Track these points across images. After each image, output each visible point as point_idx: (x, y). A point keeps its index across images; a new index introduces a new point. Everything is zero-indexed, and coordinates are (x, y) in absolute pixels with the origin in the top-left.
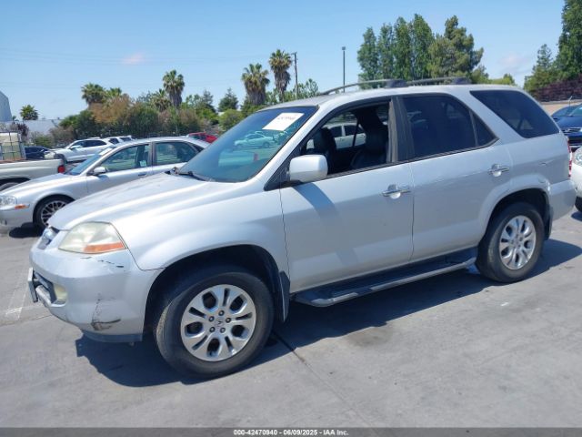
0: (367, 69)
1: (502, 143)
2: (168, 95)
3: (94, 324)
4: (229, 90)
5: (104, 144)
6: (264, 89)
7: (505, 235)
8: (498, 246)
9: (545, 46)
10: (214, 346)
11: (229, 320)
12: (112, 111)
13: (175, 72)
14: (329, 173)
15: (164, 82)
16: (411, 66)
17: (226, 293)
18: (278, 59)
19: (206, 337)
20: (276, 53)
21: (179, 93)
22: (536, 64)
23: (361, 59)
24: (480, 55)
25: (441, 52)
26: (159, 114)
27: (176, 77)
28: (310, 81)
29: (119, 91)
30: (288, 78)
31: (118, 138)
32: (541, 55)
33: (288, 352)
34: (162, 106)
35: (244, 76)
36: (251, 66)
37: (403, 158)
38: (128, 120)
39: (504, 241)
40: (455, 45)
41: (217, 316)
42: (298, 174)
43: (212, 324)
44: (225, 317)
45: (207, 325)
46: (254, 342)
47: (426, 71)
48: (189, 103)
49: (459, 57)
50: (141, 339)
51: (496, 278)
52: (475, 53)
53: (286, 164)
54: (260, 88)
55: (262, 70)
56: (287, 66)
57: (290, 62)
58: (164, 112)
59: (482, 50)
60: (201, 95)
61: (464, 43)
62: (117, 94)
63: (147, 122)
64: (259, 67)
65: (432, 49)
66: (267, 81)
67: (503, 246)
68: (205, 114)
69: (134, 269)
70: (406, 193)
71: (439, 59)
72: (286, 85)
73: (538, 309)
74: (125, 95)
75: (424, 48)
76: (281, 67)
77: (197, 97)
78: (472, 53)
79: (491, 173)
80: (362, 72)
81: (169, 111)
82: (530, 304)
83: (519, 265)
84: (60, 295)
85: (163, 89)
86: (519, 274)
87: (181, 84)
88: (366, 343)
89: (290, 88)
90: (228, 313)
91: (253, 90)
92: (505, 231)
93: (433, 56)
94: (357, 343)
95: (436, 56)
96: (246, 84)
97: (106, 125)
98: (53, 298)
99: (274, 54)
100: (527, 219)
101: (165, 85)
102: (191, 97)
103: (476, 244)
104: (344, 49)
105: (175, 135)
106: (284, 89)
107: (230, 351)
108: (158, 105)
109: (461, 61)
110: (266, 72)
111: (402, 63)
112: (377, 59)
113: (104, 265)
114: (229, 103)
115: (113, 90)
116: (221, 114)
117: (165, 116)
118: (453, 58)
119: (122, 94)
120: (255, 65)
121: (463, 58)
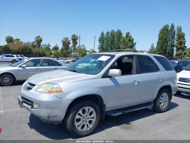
0: (101, 44)
1: (161, 71)
2: (36, 43)
3: (48, 117)
4: (57, 44)
5: (14, 57)
6: (68, 46)
7: (161, 98)
8: (159, 101)
9: (153, 44)
10: (83, 126)
11: (88, 118)
12: (16, 46)
13: (39, 36)
14: (121, 75)
15: (35, 39)
16: (114, 44)
17: (89, 109)
18: (74, 37)
19: (81, 124)
20: (74, 35)
21: (40, 43)
22: (150, 49)
23: (99, 41)
24: (135, 44)
25: (124, 41)
26: (33, 49)
27: (40, 38)
28: (83, 45)
29: (19, 40)
30: (77, 43)
31: (18, 55)
32: (152, 46)
33: (103, 130)
34: (34, 46)
35: (62, 40)
36: (65, 38)
37: (138, 73)
38: (22, 50)
39: (161, 100)
40: (128, 40)
41: (85, 117)
42: (112, 74)
43: (84, 119)
44: (87, 117)
45: (82, 119)
46: (94, 126)
47: (119, 47)
48: (43, 47)
49: (129, 44)
50: (61, 123)
51: (158, 111)
52: (134, 43)
53: (108, 71)
54: (67, 45)
55: (69, 40)
56: (76, 40)
57: (78, 38)
58: (34, 49)
59: (136, 43)
60: (47, 45)
61: (131, 40)
62: (18, 41)
63: (28, 51)
64: (68, 38)
65: (121, 40)
66: (70, 43)
67: (160, 101)
68: (48, 51)
69: (64, 99)
70: (139, 83)
71: (123, 43)
72: (76, 45)
73: (172, 121)
74: (21, 42)
75: (119, 40)
76: (75, 40)
77: (45, 45)
78: (133, 43)
79: (159, 80)
80: (99, 44)
81: (36, 49)
82: (169, 119)
83: (164, 107)
84: (35, 106)
85: (35, 41)
86: (164, 110)
87: (41, 41)
88: (126, 128)
89: (77, 46)
90: (88, 116)
91: (65, 45)
92: (161, 97)
93: (121, 42)
94: (123, 128)
95: (123, 42)
96: (63, 43)
97: (13, 50)
98: (32, 107)
99: (73, 35)
100: (167, 94)
101: (36, 40)
102: (43, 45)
103: (154, 100)
104: (95, 37)
105: (37, 57)
106: (75, 46)
107: (87, 128)
108: (32, 46)
109: (130, 45)
110: (70, 40)
111: (112, 43)
112: (104, 41)
113: (55, 97)
114: (56, 48)
115: (17, 39)
116: (53, 51)
117: (35, 50)
118: (127, 44)
119: (20, 41)
120: (66, 38)
121: (130, 44)
